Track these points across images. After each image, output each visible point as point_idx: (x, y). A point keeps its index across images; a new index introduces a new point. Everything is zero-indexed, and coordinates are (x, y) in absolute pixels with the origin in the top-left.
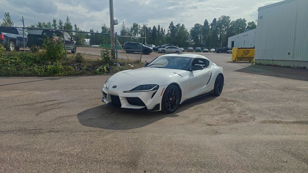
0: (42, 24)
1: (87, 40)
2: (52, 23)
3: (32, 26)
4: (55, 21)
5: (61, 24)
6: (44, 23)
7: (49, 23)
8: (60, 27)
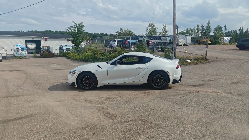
0: (189, 29)
1: (228, 38)
2: (196, 28)
3: (182, 32)
4: (198, 26)
5: (202, 27)
6: (190, 29)
7: (194, 28)
8: (201, 30)
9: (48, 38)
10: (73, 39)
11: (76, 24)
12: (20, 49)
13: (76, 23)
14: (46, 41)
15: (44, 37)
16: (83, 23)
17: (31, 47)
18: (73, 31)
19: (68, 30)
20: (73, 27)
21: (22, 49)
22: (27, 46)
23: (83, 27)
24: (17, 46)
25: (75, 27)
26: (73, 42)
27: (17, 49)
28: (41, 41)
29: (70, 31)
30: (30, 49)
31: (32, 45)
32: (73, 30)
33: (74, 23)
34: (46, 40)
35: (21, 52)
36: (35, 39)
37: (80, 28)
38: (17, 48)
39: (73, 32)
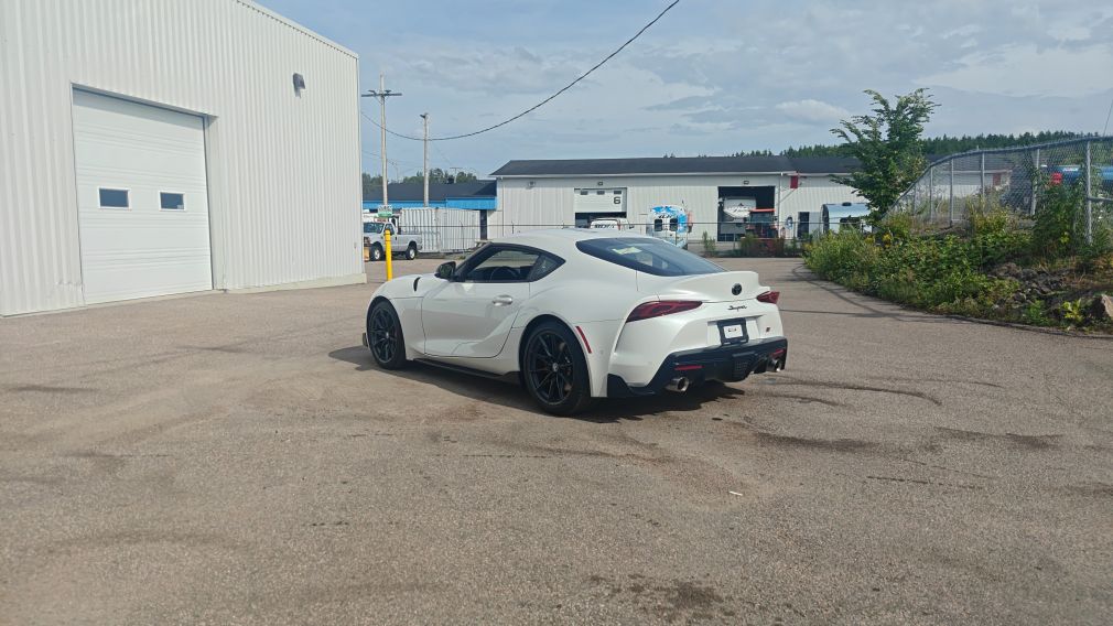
9: (805, 177)
10: (864, 175)
11: (884, 102)
12: (667, 221)
13: (884, 97)
14: (796, 187)
15: (790, 173)
16: (925, 93)
17: (736, 214)
18: (866, 136)
19: (845, 135)
20: (867, 120)
21: (671, 221)
22: (726, 210)
23: (920, 112)
24: (658, 210)
25: (882, 116)
26: (863, 186)
27: (656, 221)
28: (776, 190)
29: (854, 138)
30: (735, 221)
31: (741, 205)
32: (866, 132)
33: (877, 97)
34: (794, 185)
35: (669, 232)
36: (754, 183)
37: (905, 117)
38: (657, 217)
39: (863, 141)
